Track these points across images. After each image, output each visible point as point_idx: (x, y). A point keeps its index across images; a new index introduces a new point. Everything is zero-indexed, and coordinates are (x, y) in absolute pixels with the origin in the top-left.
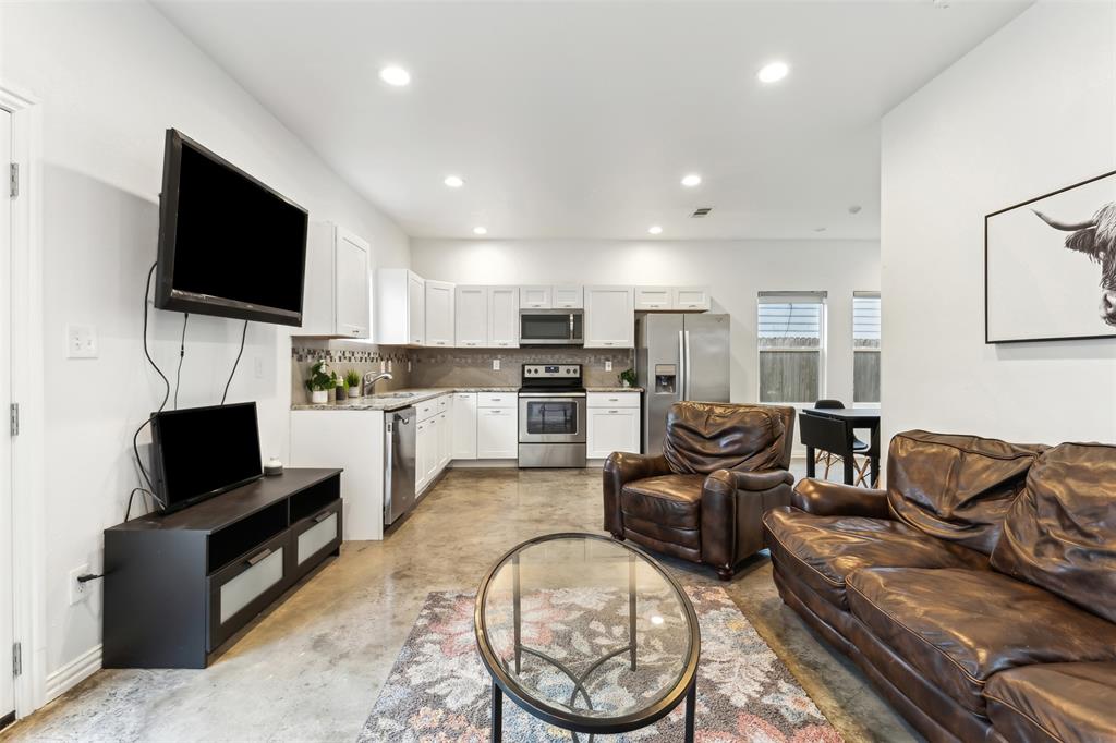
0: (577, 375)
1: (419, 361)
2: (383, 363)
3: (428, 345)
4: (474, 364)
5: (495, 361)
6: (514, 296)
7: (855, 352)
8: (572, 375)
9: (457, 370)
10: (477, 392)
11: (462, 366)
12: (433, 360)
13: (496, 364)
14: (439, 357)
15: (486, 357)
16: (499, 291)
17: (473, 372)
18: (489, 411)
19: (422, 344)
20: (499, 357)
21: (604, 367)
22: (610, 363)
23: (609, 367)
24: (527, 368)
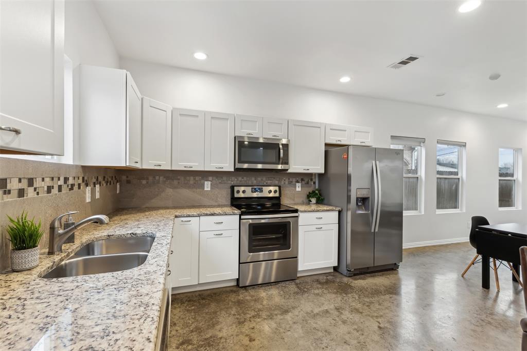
0: (277, 195)
1: (128, 182)
2: (88, 189)
3: (145, 167)
4: (187, 186)
5: (206, 183)
6: (229, 124)
7: (437, 178)
8: (272, 195)
9: (169, 191)
10: (199, 216)
11: (175, 188)
12: (144, 182)
13: (207, 186)
14: (151, 178)
15: (197, 178)
16: (216, 117)
17: (186, 193)
18: (211, 234)
19: (138, 166)
20: (210, 178)
21: (295, 187)
22: (300, 184)
23: (299, 188)
24: (236, 189)
